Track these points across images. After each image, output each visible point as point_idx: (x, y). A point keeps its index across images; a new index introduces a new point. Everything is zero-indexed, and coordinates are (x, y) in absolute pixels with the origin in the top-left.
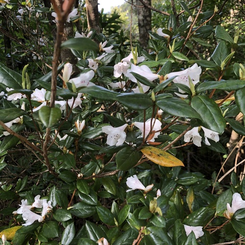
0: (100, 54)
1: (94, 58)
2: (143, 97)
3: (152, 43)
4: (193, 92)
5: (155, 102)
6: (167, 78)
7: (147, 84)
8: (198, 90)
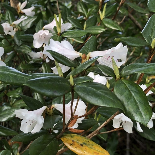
0: (19, 17)
1: (11, 21)
2: (59, 82)
3: (81, 6)
4: (117, 75)
5: (73, 86)
6: (90, 58)
7: (67, 64)
8: (123, 72)
